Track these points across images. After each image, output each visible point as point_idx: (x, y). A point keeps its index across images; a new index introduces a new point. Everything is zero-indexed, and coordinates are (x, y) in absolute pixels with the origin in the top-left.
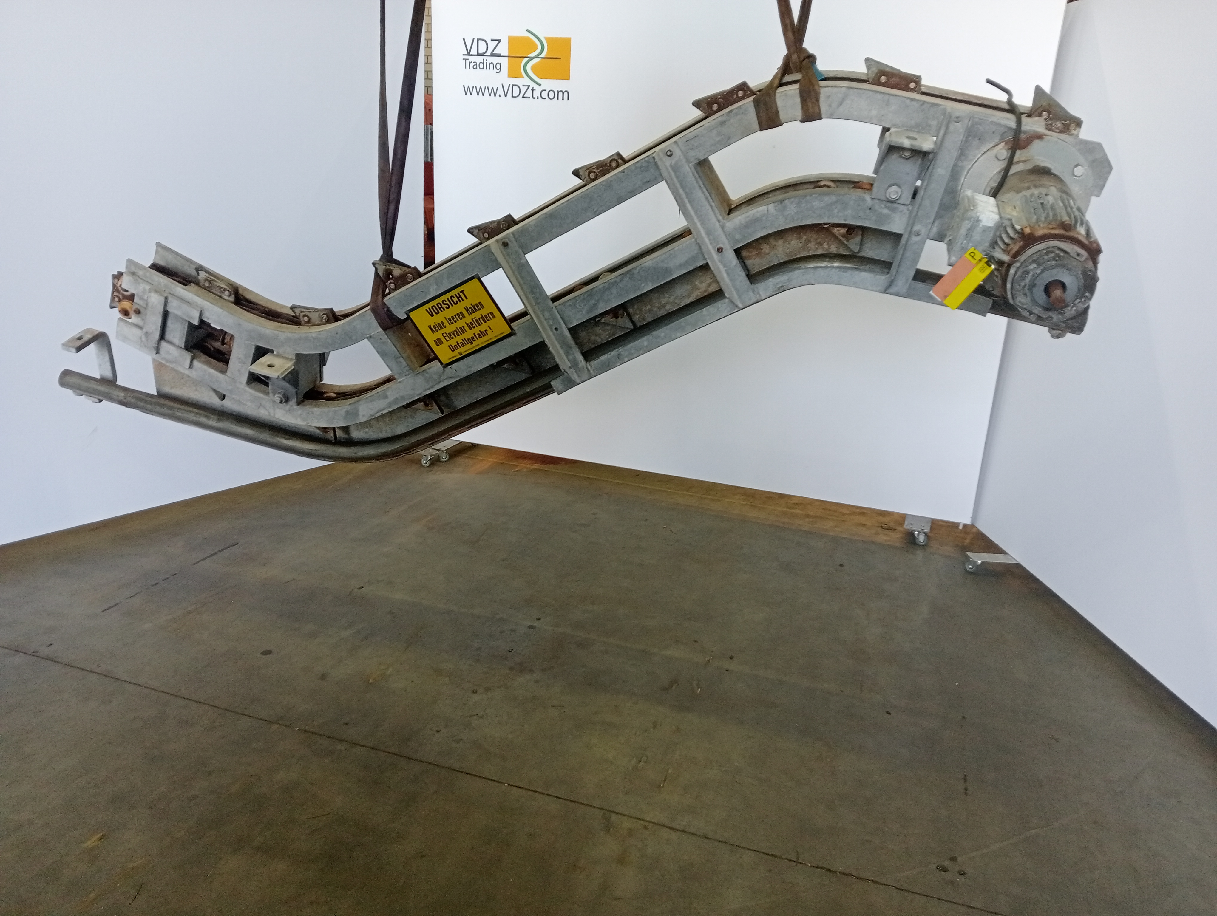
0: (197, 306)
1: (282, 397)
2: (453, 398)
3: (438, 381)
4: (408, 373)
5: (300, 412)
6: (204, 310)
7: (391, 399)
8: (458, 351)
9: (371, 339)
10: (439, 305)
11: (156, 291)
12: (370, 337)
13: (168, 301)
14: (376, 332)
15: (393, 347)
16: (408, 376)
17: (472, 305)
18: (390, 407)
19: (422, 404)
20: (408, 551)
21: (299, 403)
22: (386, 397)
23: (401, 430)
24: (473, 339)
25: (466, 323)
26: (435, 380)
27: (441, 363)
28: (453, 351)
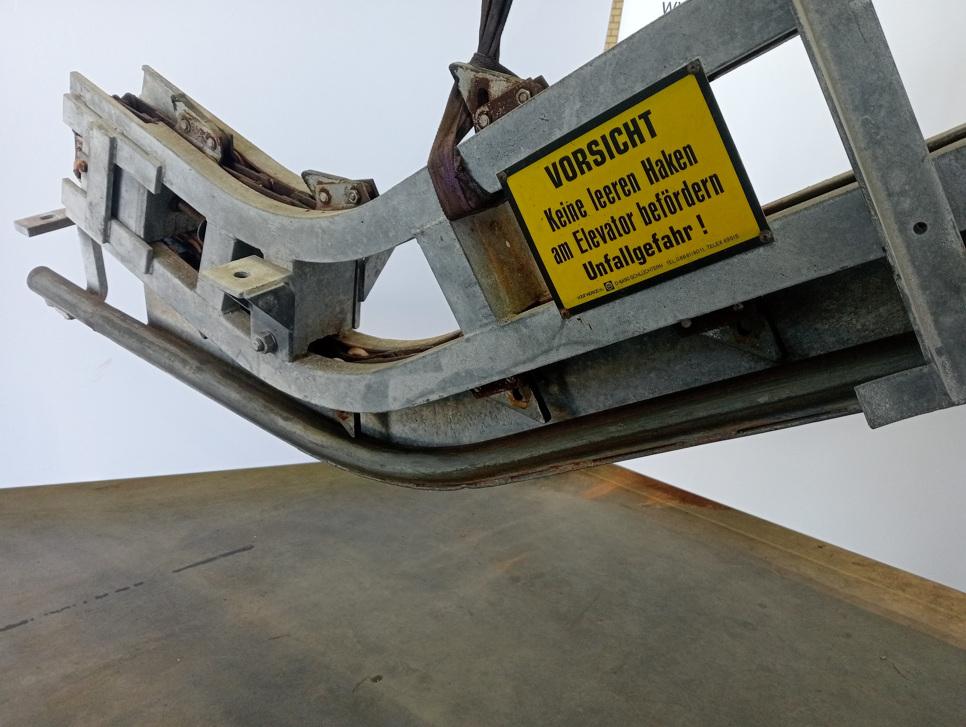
0: (155, 158)
1: (263, 340)
2: (573, 391)
3: (546, 347)
4: (485, 321)
5: (295, 374)
6: (165, 166)
7: (447, 373)
8: (606, 278)
9: (424, 239)
10: (579, 155)
11: (100, 127)
12: (422, 233)
13: (118, 148)
14: (434, 223)
15: (465, 259)
16: (485, 330)
17: (663, 152)
18: (444, 389)
19: (509, 393)
20: (472, 614)
21: (295, 357)
22: (438, 368)
23: (471, 437)
24: (647, 251)
25: (638, 204)
26: (540, 344)
27: (560, 305)
28: (591, 278)
